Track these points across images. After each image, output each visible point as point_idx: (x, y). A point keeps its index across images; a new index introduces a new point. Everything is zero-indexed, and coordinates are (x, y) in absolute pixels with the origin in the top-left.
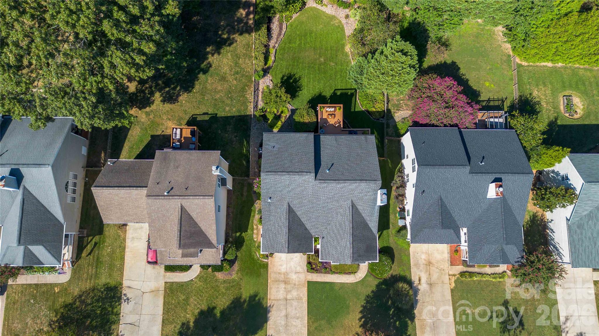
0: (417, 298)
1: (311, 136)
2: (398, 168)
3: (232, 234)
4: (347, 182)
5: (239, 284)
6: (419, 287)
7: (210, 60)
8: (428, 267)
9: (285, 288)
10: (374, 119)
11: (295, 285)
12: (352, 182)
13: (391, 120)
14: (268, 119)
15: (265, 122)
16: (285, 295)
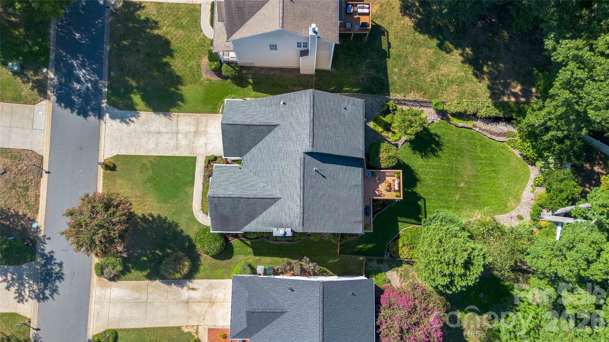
0: (173, 284)
1: (361, 155)
2: (328, 271)
3: (250, 73)
4: (302, 190)
5: (196, 81)
6: (185, 288)
7: (455, 51)
8: (208, 301)
9: (190, 132)
10: (389, 245)
11: (193, 143)
12: (302, 197)
13: (387, 266)
14: (384, 117)
15: (382, 113)
16: (182, 132)
